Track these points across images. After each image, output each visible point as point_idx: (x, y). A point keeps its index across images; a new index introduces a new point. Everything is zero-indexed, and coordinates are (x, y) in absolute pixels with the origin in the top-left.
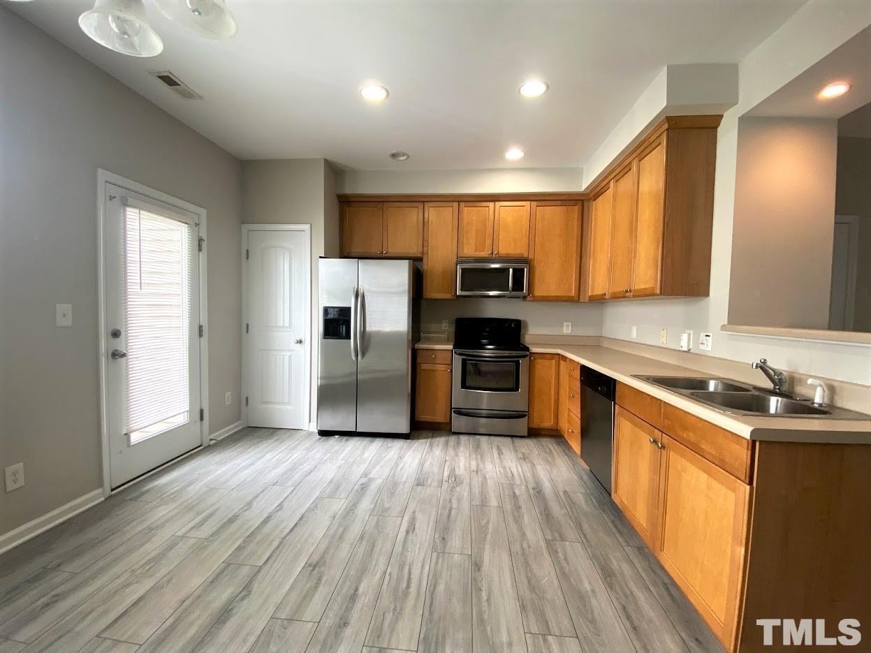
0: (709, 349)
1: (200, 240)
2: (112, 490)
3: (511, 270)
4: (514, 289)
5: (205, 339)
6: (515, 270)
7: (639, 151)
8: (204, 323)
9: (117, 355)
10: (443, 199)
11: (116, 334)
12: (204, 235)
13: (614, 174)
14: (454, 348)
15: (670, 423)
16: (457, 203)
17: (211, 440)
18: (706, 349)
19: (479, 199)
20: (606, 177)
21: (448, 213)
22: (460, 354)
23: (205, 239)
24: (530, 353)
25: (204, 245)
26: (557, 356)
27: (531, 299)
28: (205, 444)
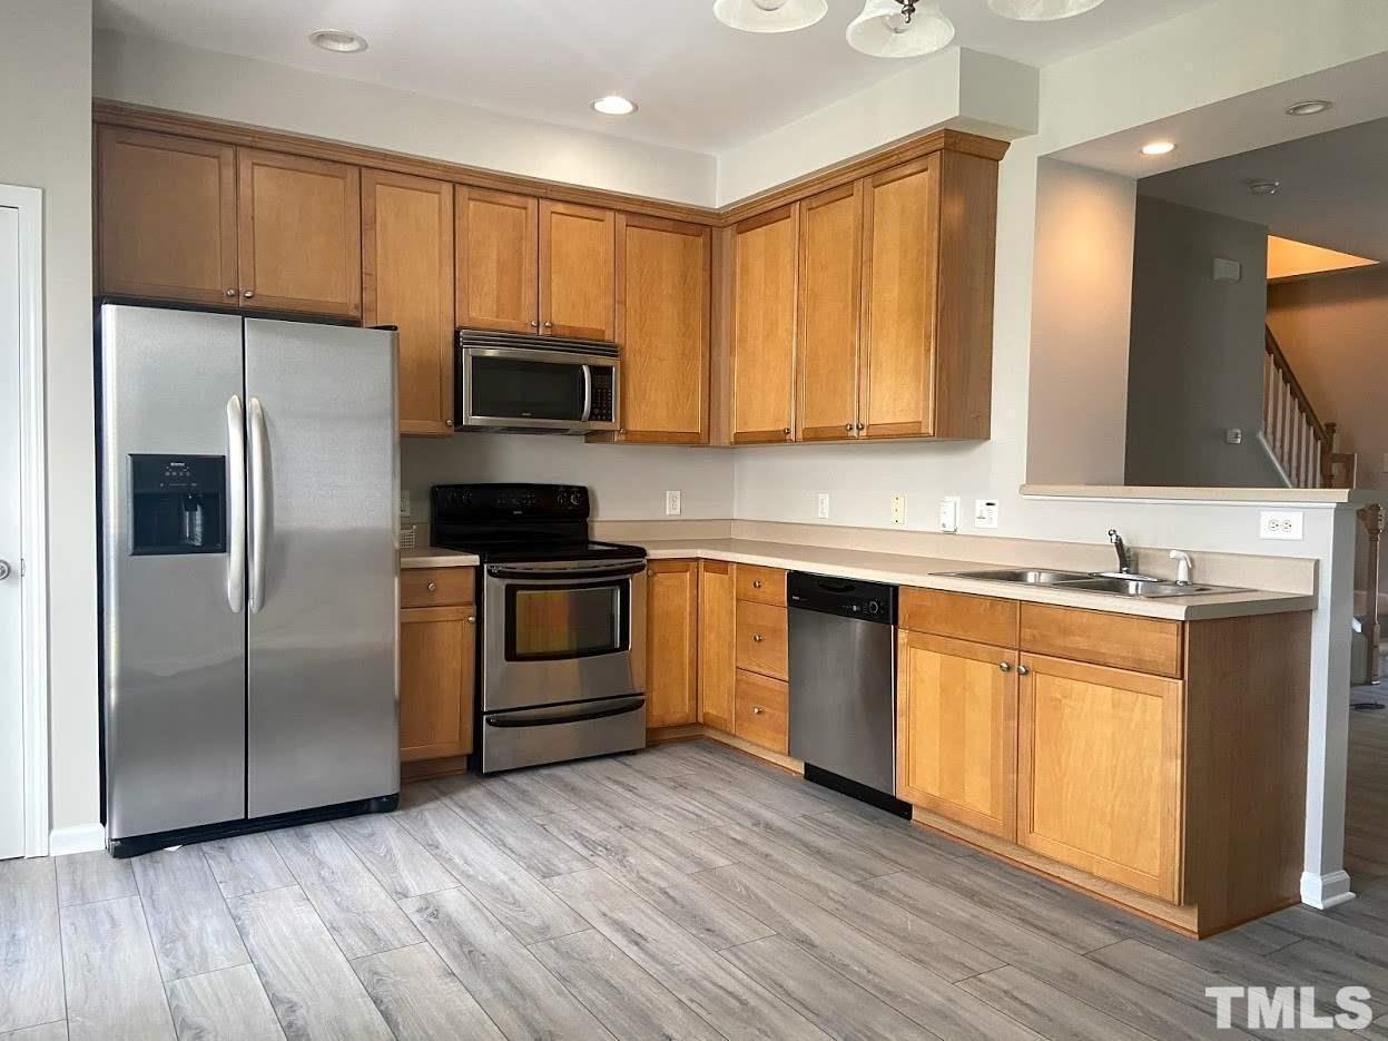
0: (995, 525)
3: (585, 369)
4: (593, 416)
6: (595, 370)
7: (874, 168)
10: (416, 170)
13: (806, 193)
14: (482, 562)
15: (1036, 632)
16: (450, 186)
18: (990, 526)
19: (503, 186)
20: (784, 194)
21: (429, 207)
22: (500, 575)
24: (649, 560)
26: (694, 564)
27: (623, 437)
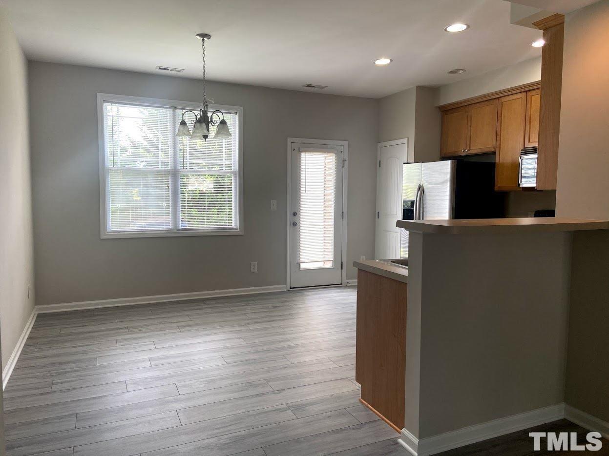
1: (344, 161)
2: (291, 288)
5: (345, 221)
8: (345, 210)
9: (295, 224)
11: (295, 214)
12: (346, 158)
16: (525, 93)
17: (348, 283)
21: (517, 105)
23: (347, 160)
25: (346, 164)
28: (343, 284)
